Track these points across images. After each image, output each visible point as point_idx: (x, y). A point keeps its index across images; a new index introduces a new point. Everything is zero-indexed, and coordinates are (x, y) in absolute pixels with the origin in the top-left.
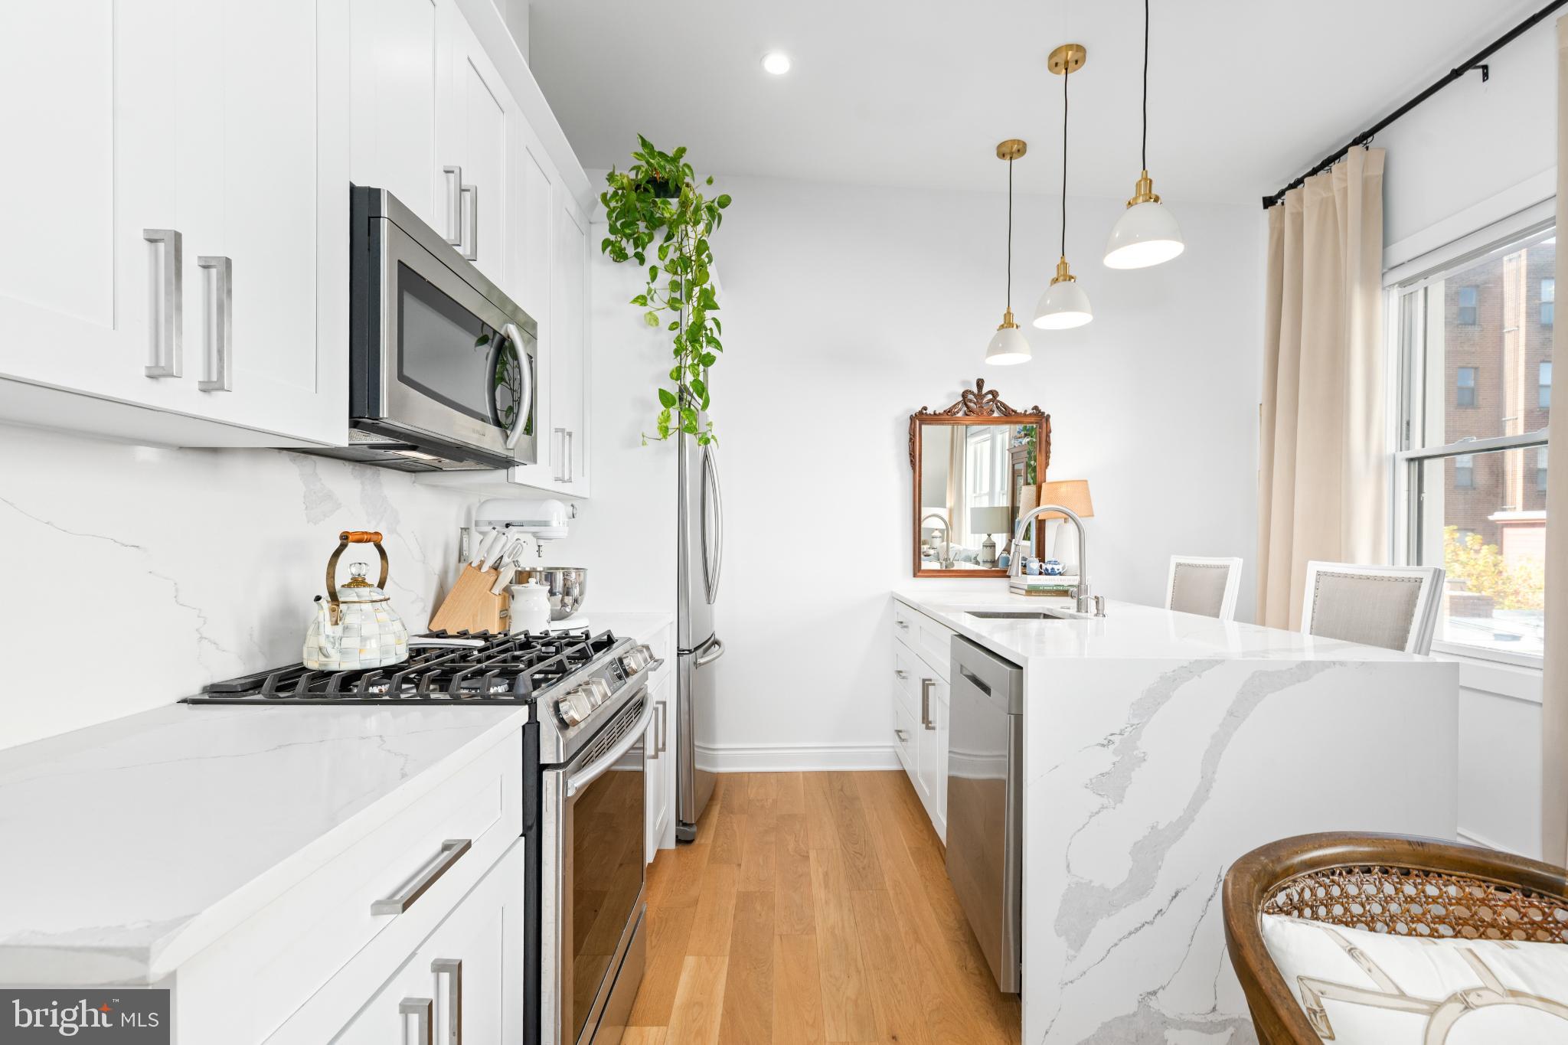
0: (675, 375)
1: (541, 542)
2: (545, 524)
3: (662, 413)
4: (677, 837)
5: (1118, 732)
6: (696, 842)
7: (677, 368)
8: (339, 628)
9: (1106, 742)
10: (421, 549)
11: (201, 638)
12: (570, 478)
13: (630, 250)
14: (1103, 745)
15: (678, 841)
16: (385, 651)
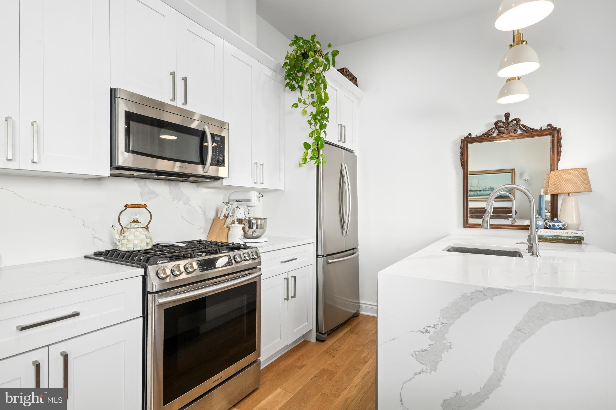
0: (311, 135)
1: (249, 208)
2: (249, 200)
3: (305, 152)
4: (317, 337)
5: (432, 326)
6: (326, 342)
7: (312, 132)
8: (122, 237)
9: (424, 331)
10: (202, 210)
11: (94, 237)
12: (263, 182)
13: (297, 86)
14: (423, 332)
15: (317, 340)
16: (135, 246)
